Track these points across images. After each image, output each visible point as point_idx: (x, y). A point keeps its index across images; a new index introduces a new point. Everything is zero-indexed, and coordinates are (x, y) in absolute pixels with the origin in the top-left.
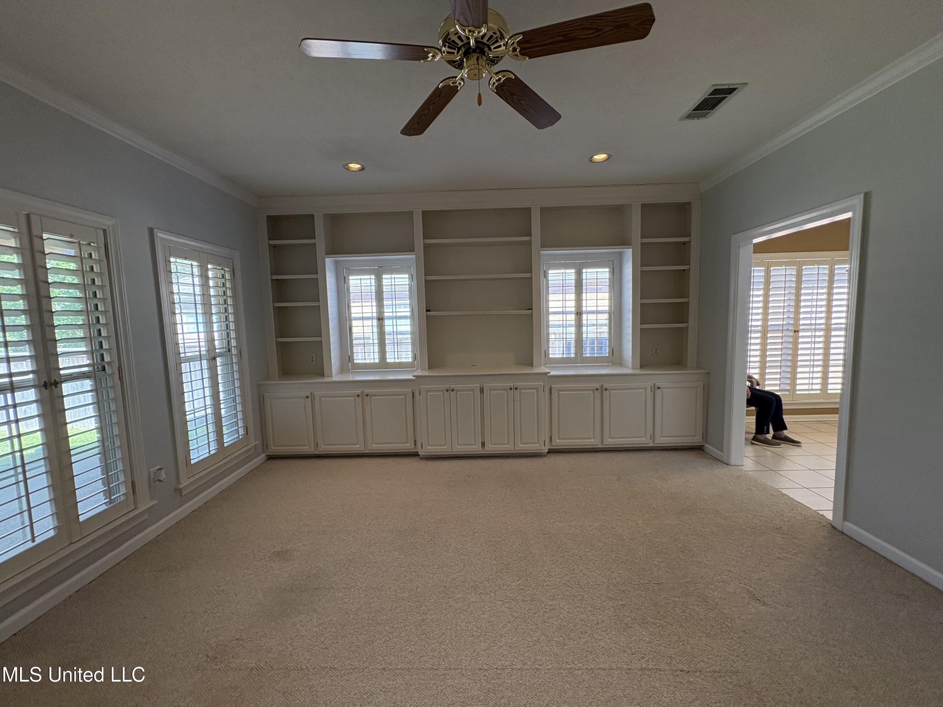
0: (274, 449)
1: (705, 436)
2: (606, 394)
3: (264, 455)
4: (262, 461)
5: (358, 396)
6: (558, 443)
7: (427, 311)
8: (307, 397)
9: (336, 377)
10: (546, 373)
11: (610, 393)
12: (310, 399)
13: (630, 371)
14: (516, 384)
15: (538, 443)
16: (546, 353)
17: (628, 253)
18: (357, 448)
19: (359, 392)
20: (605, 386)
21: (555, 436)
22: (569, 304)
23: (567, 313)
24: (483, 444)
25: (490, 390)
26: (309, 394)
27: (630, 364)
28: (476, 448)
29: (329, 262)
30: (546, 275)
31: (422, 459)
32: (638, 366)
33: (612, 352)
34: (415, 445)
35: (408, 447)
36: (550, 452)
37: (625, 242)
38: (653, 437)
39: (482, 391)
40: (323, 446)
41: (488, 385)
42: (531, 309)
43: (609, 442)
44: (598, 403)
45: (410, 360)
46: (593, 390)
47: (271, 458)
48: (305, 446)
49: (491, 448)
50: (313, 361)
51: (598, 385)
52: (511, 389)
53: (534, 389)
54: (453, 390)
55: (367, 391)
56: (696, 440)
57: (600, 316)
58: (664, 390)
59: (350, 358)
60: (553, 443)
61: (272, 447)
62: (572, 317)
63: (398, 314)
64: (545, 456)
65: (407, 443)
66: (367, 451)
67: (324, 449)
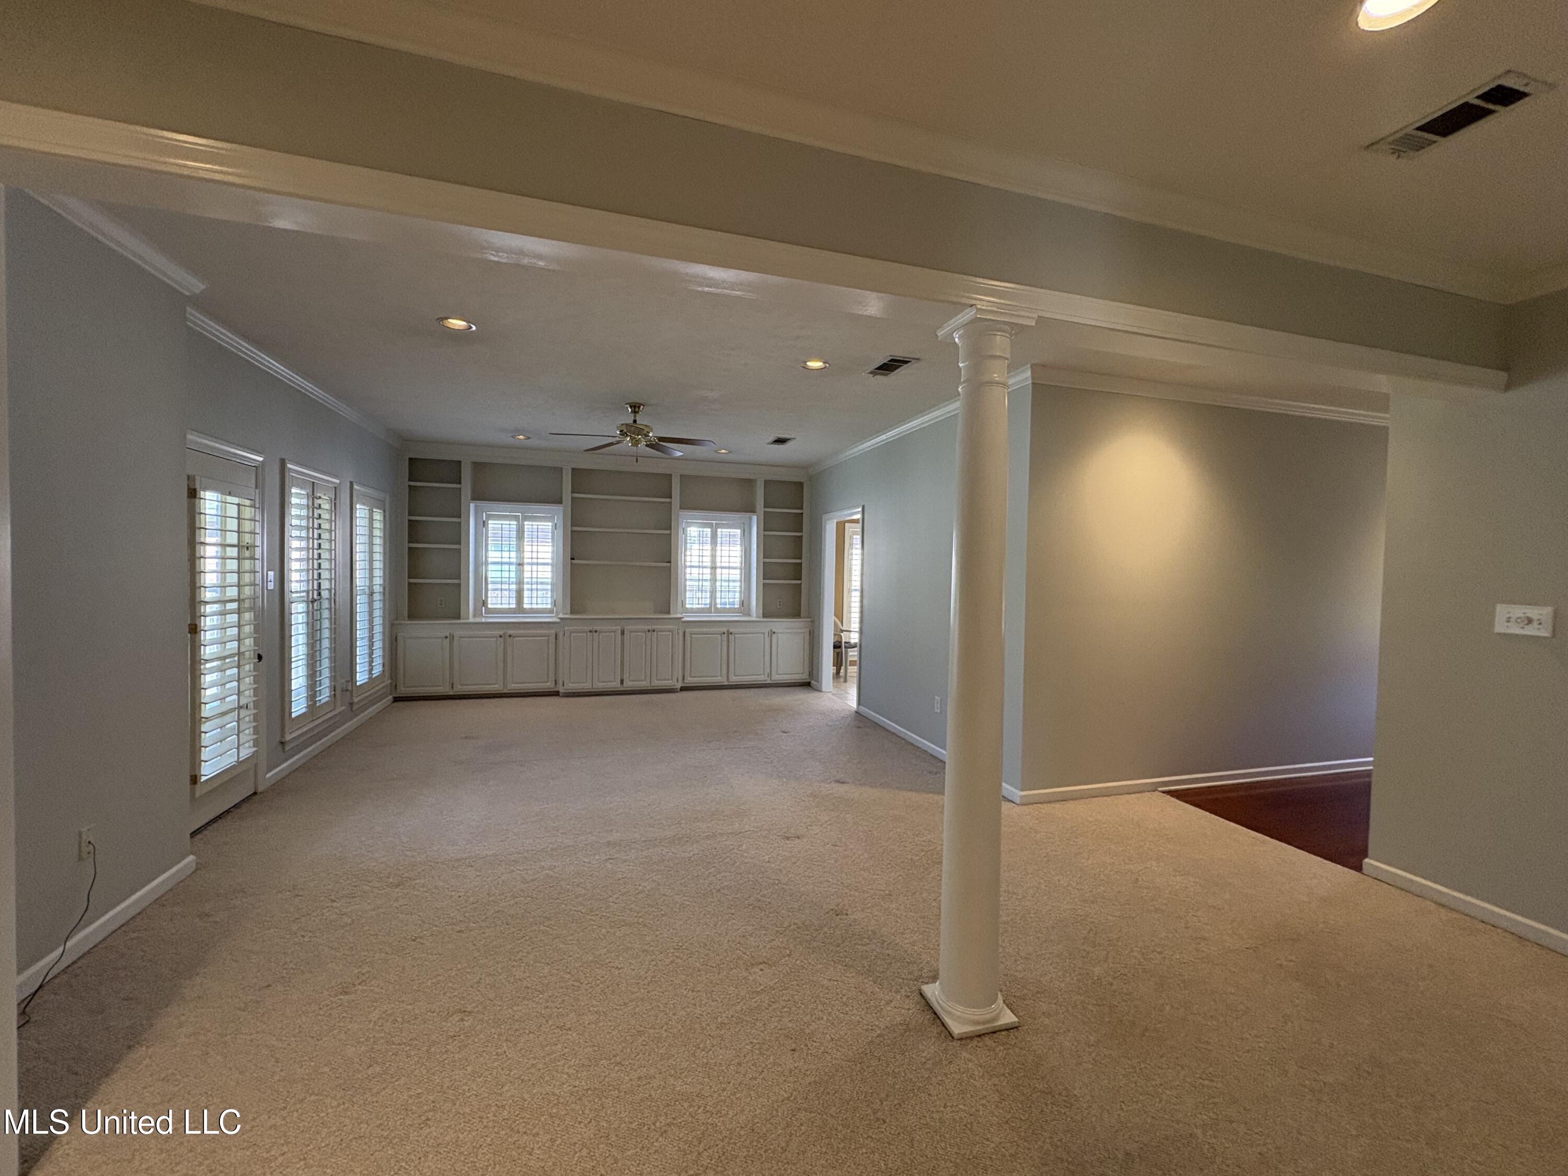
0: (403, 691)
1: (811, 674)
2: (731, 637)
3: (391, 697)
4: (389, 703)
5: (501, 636)
6: (691, 680)
7: (572, 559)
8: (446, 637)
9: (471, 620)
10: (680, 618)
11: (735, 637)
12: (448, 639)
13: (754, 619)
14: (654, 627)
15: (672, 679)
16: (683, 604)
17: (755, 518)
18: (496, 687)
19: (501, 633)
20: (731, 630)
21: (687, 673)
22: (705, 559)
23: (703, 567)
24: (622, 682)
25: (631, 632)
26: (447, 634)
27: (754, 614)
28: (615, 685)
29: (472, 506)
30: (684, 531)
31: (563, 696)
32: (761, 615)
33: (742, 603)
34: (556, 684)
35: (549, 686)
36: (683, 689)
37: (752, 510)
38: (770, 675)
39: (623, 633)
40: (459, 687)
41: (628, 628)
42: (670, 562)
43: (734, 679)
44: (725, 643)
45: (549, 606)
46: (721, 634)
47: (396, 700)
48: (440, 686)
49: (629, 684)
50: (441, 604)
51: (725, 630)
52: (649, 631)
53: (668, 631)
54: (596, 631)
55: (510, 632)
56: (804, 677)
57: (732, 571)
58: (779, 635)
59: (484, 603)
60: (686, 681)
61: (402, 688)
62: (708, 571)
63: (540, 561)
64: (677, 692)
65: (547, 682)
66: (505, 691)
67: (459, 689)
